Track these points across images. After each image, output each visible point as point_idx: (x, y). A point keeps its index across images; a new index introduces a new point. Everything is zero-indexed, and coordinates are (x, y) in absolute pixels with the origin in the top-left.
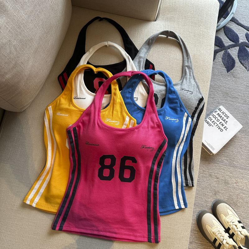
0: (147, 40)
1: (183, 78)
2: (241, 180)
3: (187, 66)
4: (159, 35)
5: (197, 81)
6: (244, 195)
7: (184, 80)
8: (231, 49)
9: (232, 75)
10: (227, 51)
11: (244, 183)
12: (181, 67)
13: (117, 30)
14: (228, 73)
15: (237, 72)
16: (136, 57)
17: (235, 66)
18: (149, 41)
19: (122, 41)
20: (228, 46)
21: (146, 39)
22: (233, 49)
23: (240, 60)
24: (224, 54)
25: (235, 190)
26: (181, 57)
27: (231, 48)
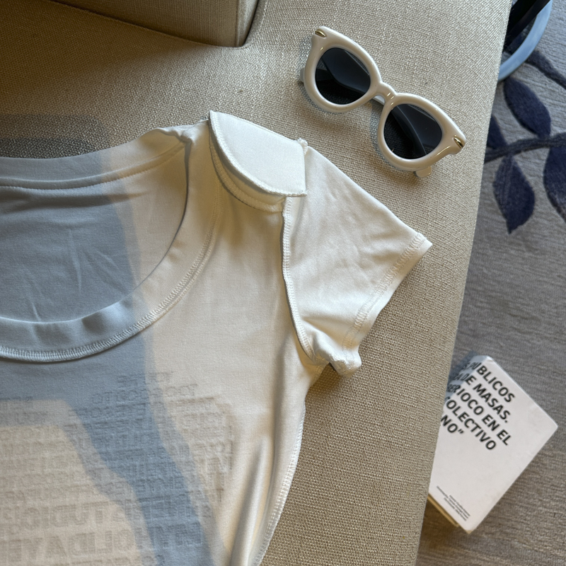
8: (523, 154)
9: (522, 243)
10: (510, 162)
15: (538, 231)
17: (535, 212)
20: (514, 145)
22: (530, 154)
23: (552, 194)
24: (502, 168)
27: (526, 150)
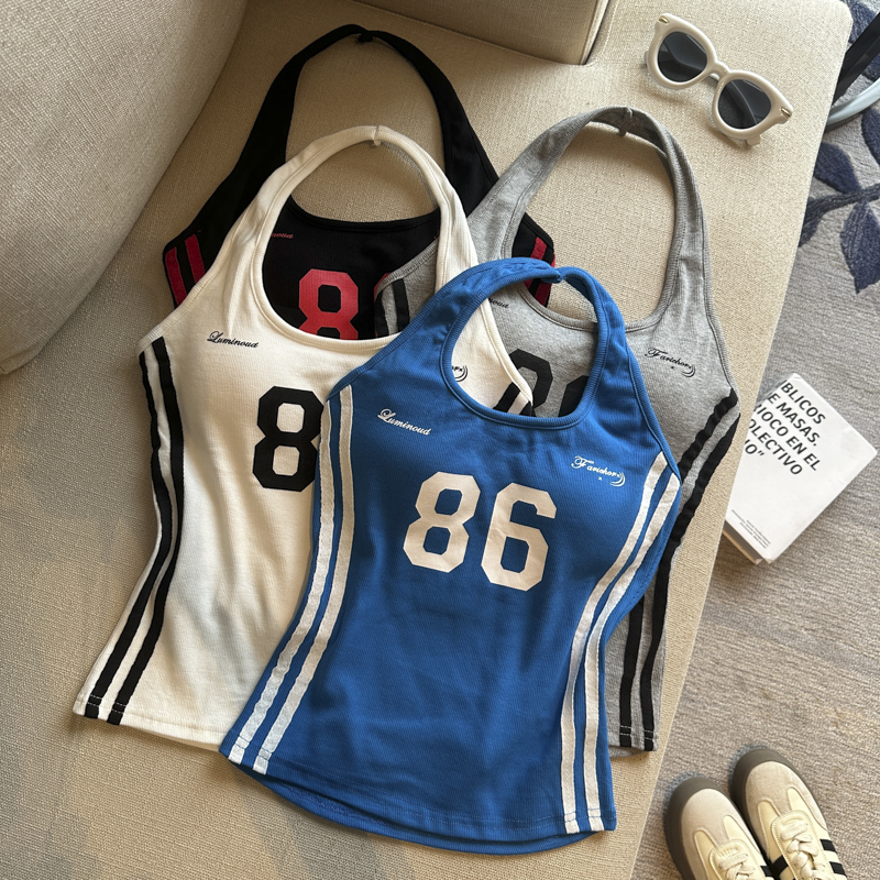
0: (540, 137)
1: (663, 306)
2: (859, 715)
3: (685, 260)
4: (591, 124)
5: (719, 323)
6: (861, 775)
7: (668, 316)
11: (869, 727)
12: (661, 262)
13: (424, 87)
14: (858, 292)
16: (485, 204)
18: (546, 142)
19: (439, 130)
20: (871, 189)
21: (533, 134)
25: (831, 750)
26: (668, 222)
